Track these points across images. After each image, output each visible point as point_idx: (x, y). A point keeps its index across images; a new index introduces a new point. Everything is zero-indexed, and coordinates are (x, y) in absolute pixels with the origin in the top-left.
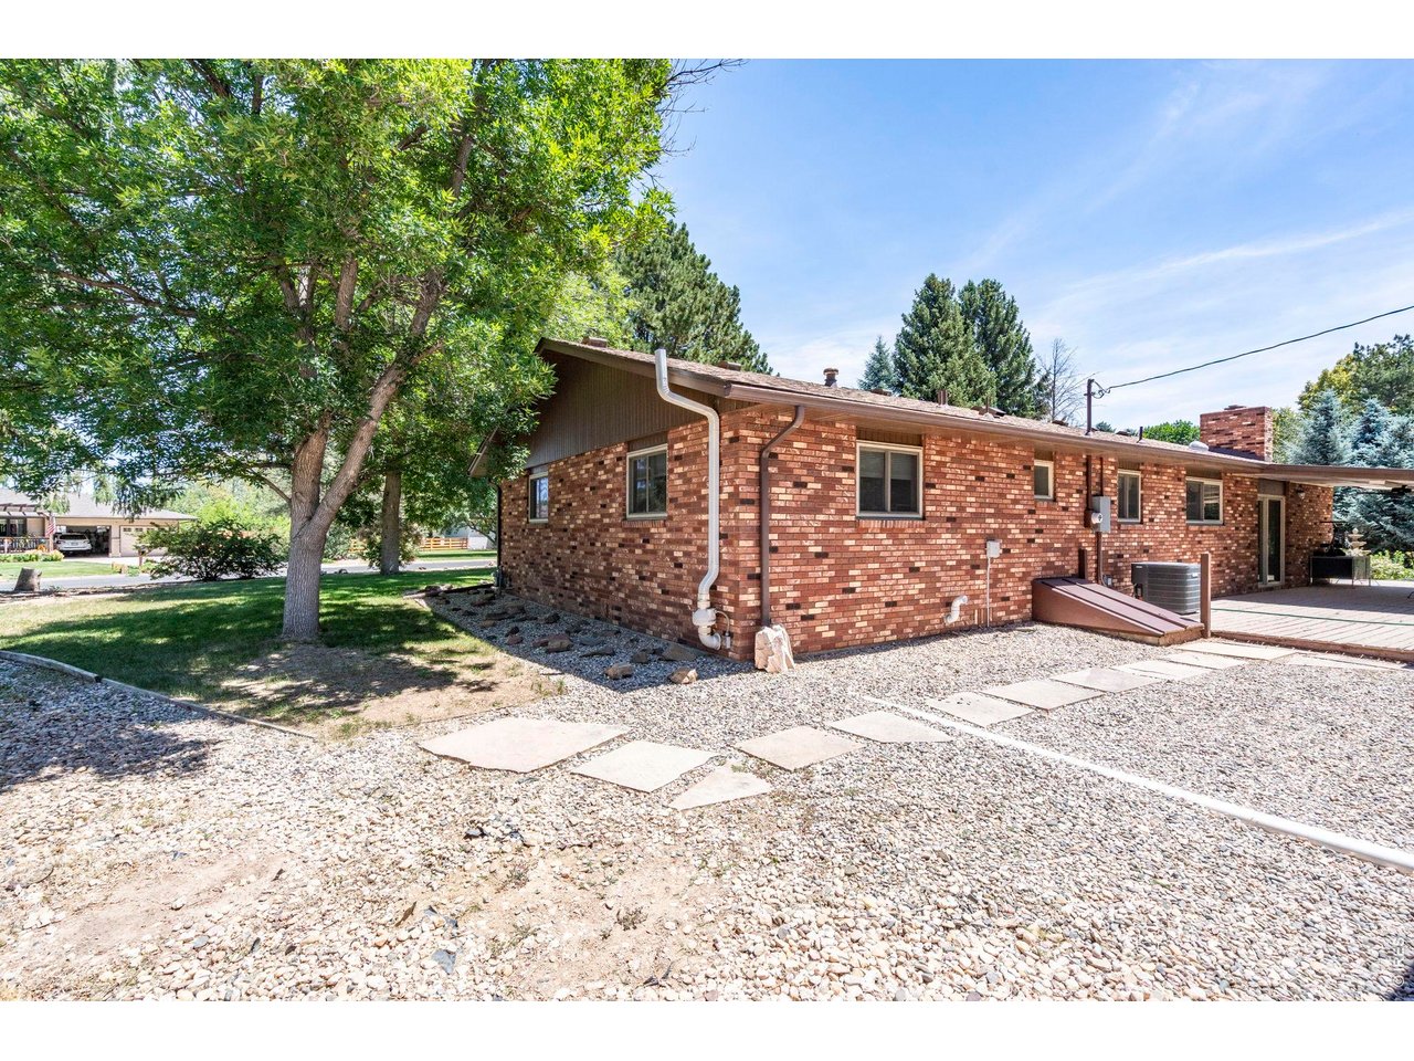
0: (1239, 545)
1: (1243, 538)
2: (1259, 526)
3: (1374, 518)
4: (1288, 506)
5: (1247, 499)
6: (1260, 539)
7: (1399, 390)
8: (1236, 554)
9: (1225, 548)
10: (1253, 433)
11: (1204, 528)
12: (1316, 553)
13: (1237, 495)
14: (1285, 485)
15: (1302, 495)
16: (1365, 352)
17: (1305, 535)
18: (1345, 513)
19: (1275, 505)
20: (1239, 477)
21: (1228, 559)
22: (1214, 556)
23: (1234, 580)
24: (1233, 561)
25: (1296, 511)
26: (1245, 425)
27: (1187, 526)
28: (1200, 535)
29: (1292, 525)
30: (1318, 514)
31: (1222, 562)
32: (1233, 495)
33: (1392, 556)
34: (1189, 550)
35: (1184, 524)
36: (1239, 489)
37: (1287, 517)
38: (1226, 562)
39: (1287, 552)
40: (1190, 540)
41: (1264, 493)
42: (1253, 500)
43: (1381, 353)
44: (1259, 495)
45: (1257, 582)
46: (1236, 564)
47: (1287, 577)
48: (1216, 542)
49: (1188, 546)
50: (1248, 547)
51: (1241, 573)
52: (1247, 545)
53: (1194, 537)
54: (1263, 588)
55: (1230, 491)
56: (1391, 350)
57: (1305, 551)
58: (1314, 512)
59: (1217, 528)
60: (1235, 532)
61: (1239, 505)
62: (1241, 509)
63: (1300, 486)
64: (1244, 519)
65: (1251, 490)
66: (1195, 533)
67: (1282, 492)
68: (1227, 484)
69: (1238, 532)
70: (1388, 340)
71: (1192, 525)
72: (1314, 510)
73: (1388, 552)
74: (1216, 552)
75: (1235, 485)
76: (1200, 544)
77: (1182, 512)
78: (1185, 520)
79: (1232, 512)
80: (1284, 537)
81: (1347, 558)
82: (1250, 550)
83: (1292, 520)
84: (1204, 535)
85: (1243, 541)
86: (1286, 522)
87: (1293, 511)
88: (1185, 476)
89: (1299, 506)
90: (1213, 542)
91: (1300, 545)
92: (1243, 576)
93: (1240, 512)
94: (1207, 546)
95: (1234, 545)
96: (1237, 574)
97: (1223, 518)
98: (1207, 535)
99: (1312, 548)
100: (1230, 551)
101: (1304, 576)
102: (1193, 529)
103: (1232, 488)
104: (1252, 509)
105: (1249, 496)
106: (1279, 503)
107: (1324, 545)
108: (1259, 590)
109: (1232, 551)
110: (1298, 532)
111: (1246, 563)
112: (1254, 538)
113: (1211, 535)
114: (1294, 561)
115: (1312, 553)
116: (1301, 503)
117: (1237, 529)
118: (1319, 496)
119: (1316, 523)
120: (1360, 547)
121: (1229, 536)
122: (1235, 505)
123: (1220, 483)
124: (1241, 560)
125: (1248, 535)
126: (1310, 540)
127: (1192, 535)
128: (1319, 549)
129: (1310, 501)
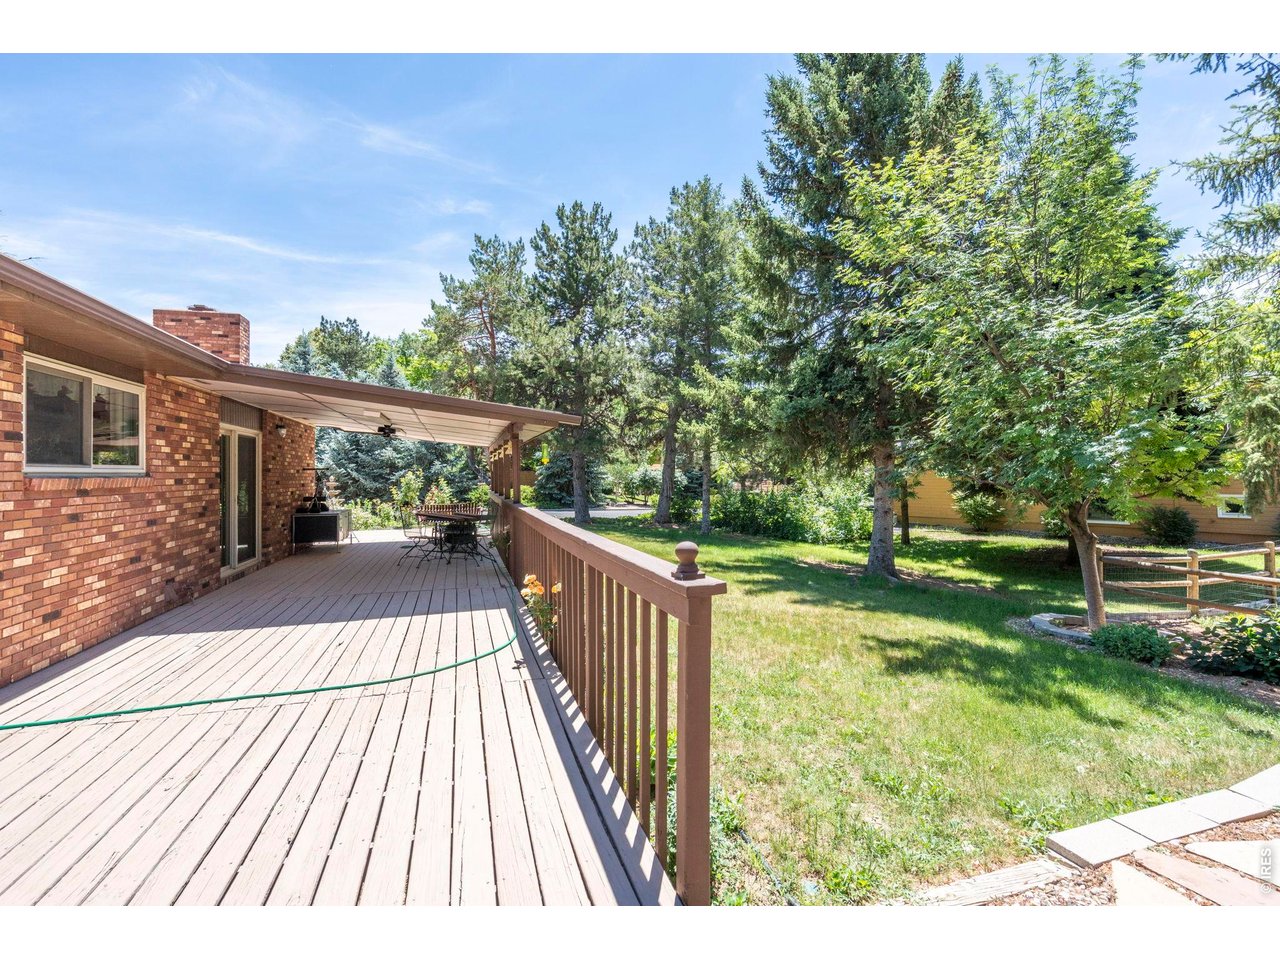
0: (183, 512)
1: (191, 499)
2: (223, 476)
3: (343, 466)
4: (265, 447)
5: (199, 429)
6: (224, 498)
7: (350, 362)
8: (177, 532)
9: (151, 523)
10: (226, 348)
11: (89, 485)
13: (179, 420)
14: (262, 417)
15: (283, 432)
16: (328, 326)
17: (286, 487)
18: (321, 460)
19: (247, 444)
20: (183, 386)
21: (158, 543)
22: (121, 542)
23: (173, 580)
24: (169, 545)
25: (276, 453)
26: (215, 335)
27: (27, 480)
28: (78, 501)
29: (270, 474)
30: (301, 459)
31: (143, 551)
32: (170, 417)
33: (363, 504)
34: (36, 541)
35: (15, 476)
36: (184, 408)
37: (264, 462)
38: (153, 549)
39: (264, 513)
40: (40, 515)
41: (231, 423)
42: (211, 432)
43: (339, 329)
44: (222, 425)
45: (218, 570)
46: (176, 550)
47: (265, 550)
48: (128, 512)
49: (32, 532)
50: (202, 515)
51: (188, 564)
52: (199, 510)
53: (55, 507)
54: (229, 577)
55: (164, 410)
56: (345, 329)
57: (286, 509)
58: (296, 457)
59: (128, 483)
60: (173, 488)
61: (184, 438)
62: (188, 445)
63: (281, 419)
64: (193, 463)
65: (207, 414)
66: (59, 497)
67: (256, 425)
68: (155, 395)
69: (180, 487)
70: (343, 320)
71: (42, 478)
72: (297, 452)
73: (358, 500)
74: (128, 534)
75: (174, 400)
76: (78, 521)
77: (9, 445)
78: (18, 463)
79: (167, 450)
80: (261, 492)
81: (330, 512)
82: (205, 519)
83: (270, 466)
84: (89, 500)
85: (189, 505)
86: (263, 470)
87: (272, 454)
88: (20, 348)
89: (280, 447)
90: (119, 513)
91: (280, 502)
92: (191, 568)
93: (185, 452)
94: (101, 523)
95: (173, 513)
96: (178, 567)
97: (147, 462)
98: (100, 498)
99: (294, 504)
100: (164, 527)
101: (285, 544)
102: (49, 488)
103: (167, 404)
104: (209, 447)
105: (202, 424)
106: (252, 441)
107: (307, 499)
108: (222, 583)
109: (167, 527)
110: (278, 483)
111: (198, 543)
112: (213, 497)
113: (112, 499)
114: (274, 524)
115: (294, 510)
116: (281, 443)
117: (179, 482)
118: (301, 436)
119: (298, 471)
120: (336, 496)
121: (161, 496)
122: (174, 437)
123: (140, 391)
124: (187, 540)
125: (200, 493)
126: (292, 493)
127: (48, 503)
128: (301, 505)
129: (292, 441)
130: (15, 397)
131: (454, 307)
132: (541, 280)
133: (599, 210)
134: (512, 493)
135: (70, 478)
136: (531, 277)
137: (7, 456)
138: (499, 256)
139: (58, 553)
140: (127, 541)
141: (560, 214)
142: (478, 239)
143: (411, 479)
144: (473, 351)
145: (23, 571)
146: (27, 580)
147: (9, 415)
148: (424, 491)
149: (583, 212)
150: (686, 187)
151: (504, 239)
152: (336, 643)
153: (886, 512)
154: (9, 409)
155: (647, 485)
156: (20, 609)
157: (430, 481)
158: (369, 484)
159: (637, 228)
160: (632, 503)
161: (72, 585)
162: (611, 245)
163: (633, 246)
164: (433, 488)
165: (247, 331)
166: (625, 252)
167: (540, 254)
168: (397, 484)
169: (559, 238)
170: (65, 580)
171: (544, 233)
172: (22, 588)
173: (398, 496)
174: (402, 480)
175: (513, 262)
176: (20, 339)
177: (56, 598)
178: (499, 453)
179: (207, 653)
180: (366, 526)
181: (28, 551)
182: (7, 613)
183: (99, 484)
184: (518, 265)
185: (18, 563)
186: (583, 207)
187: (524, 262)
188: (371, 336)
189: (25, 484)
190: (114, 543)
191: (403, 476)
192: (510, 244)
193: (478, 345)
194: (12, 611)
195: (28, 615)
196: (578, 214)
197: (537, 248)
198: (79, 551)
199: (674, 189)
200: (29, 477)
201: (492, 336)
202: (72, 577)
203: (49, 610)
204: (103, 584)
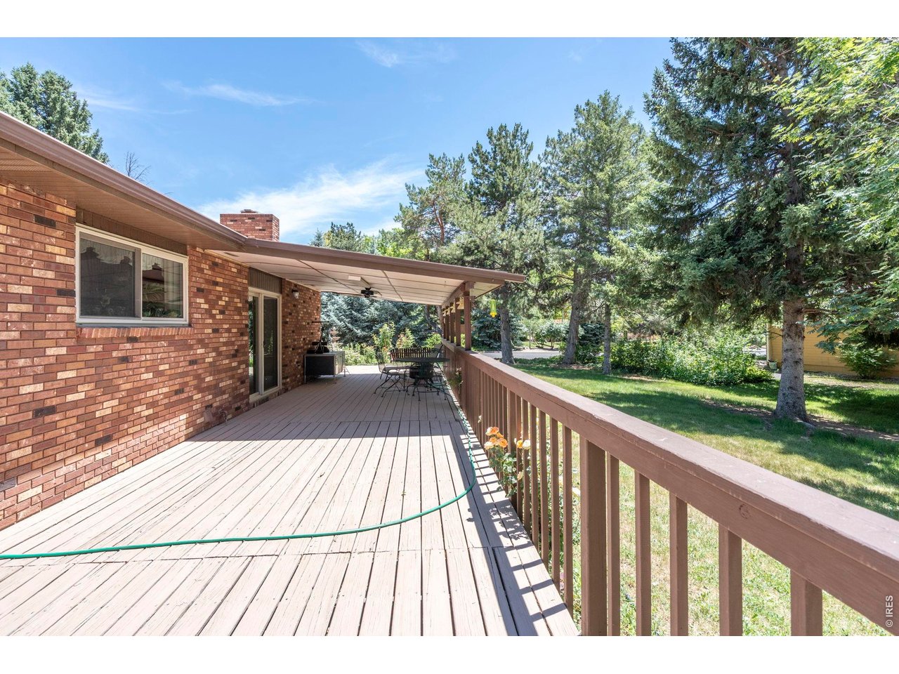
0: (219, 354)
1: (225, 344)
3: (342, 320)
4: (284, 305)
5: (232, 291)
6: (253, 343)
8: (214, 369)
9: (192, 362)
11: (137, 333)
12: (310, 351)
13: (216, 284)
14: (281, 283)
15: (297, 295)
16: (336, 228)
17: (300, 335)
19: (271, 304)
20: (219, 258)
21: (199, 377)
22: (167, 378)
23: (211, 406)
24: (207, 379)
25: (292, 310)
26: (257, 230)
27: (79, 329)
28: (128, 346)
29: (288, 325)
30: (310, 315)
31: (186, 384)
32: (207, 281)
33: (354, 347)
34: (88, 379)
35: (67, 326)
36: (220, 275)
37: (283, 316)
38: (195, 382)
39: (283, 354)
40: (93, 358)
41: (258, 287)
42: (242, 294)
43: (342, 230)
44: (250, 288)
45: (247, 397)
46: (214, 382)
47: (284, 381)
48: (173, 355)
49: (84, 372)
50: (234, 356)
51: (224, 393)
52: (232, 352)
53: (106, 351)
54: (256, 402)
55: (203, 276)
56: (346, 230)
57: (300, 351)
58: (307, 313)
59: (171, 332)
60: (211, 336)
61: (220, 298)
62: (224, 303)
63: (296, 285)
64: (227, 317)
65: (239, 280)
66: (110, 344)
67: (278, 289)
68: (195, 264)
69: (217, 335)
70: (344, 224)
71: (93, 327)
72: (307, 310)
73: (351, 344)
74: (173, 371)
75: (211, 268)
76: (128, 362)
77: (63, 300)
78: (70, 317)
79: (206, 306)
80: (281, 339)
81: (330, 353)
82: (238, 359)
83: (288, 320)
84: (137, 345)
85: (225, 348)
86: (283, 323)
87: (289, 311)
88: (73, 221)
89: (295, 306)
90: (165, 355)
91: (295, 346)
92: (226, 396)
93: (221, 308)
94: (149, 364)
95: (210, 355)
96: (215, 396)
97: (190, 316)
98: (148, 344)
99: (305, 347)
100: (203, 366)
101: (299, 376)
102: (99, 335)
103: (205, 271)
104: (240, 305)
105: (235, 287)
106: (274, 301)
107: (315, 344)
108: (250, 406)
109: (206, 365)
110: (293, 332)
111: (232, 377)
112: (244, 342)
113: (159, 344)
114: (291, 361)
115: (306, 351)
116: (296, 303)
117: (215, 331)
118: (310, 298)
119: (308, 324)
120: (337, 341)
121: (201, 342)
122: (211, 297)
123: (184, 261)
124: (223, 375)
125: (233, 339)
126: (304, 339)
127: (100, 348)
128: (311, 348)
129: (304, 302)
130: (68, 261)
131: (415, 207)
132: (476, 185)
133: (519, 129)
134: (455, 340)
135: (118, 327)
136: (468, 183)
137: (59, 309)
138: (447, 169)
139: (109, 389)
140: (172, 378)
141: (490, 135)
142: (432, 157)
143: (387, 329)
144: (429, 238)
145: (76, 404)
146: (81, 411)
147: (62, 276)
148: (395, 338)
149: (507, 132)
150: (587, 104)
151: (450, 156)
152: (318, 474)
153: (796, 362)
154: (62, 269)
155: (553, 335)
156: (73, 436)
157: (399, 331)
158: (359, 332)
159: (548, 140)
160: (542, 348)
161: (123, 414)
162: (529, 154)
163: (545, 154)
164: (402, 336)
165: (277, 226)
166: (539, 158)
167: (475, 166)
168: (377, 333)
169: (489, 153)
170: (116, 410)
171: (478, 150)
172: (75, 418)
173: (377, 342)
174: (380, 330)
175: (457, 171)
176: (72, 213)
177: (108, 425)
178: (447, 312)
179: (217, 477)
180: (356, 362)
181: (80, 388)
182: (59, 440)
183: (146, 332)
184: (460, 174)
185: (70, 398)
186: (507, 128)
187: (464, 172)
188: (362, 235)
189: (77, 332)
190: (161, 379)
191: (381, 327)
192: (454, 159)
193: (431, 234)
194: (66, 438)
195: (81, 441)
196: (504, 133)
197: (473, 161)
198: (128, 386)
199: (577, 106)
200: (81, 326)
201: (442, 228)
202: (123, 407)
203: (101, 435)
204: (151, 411)
